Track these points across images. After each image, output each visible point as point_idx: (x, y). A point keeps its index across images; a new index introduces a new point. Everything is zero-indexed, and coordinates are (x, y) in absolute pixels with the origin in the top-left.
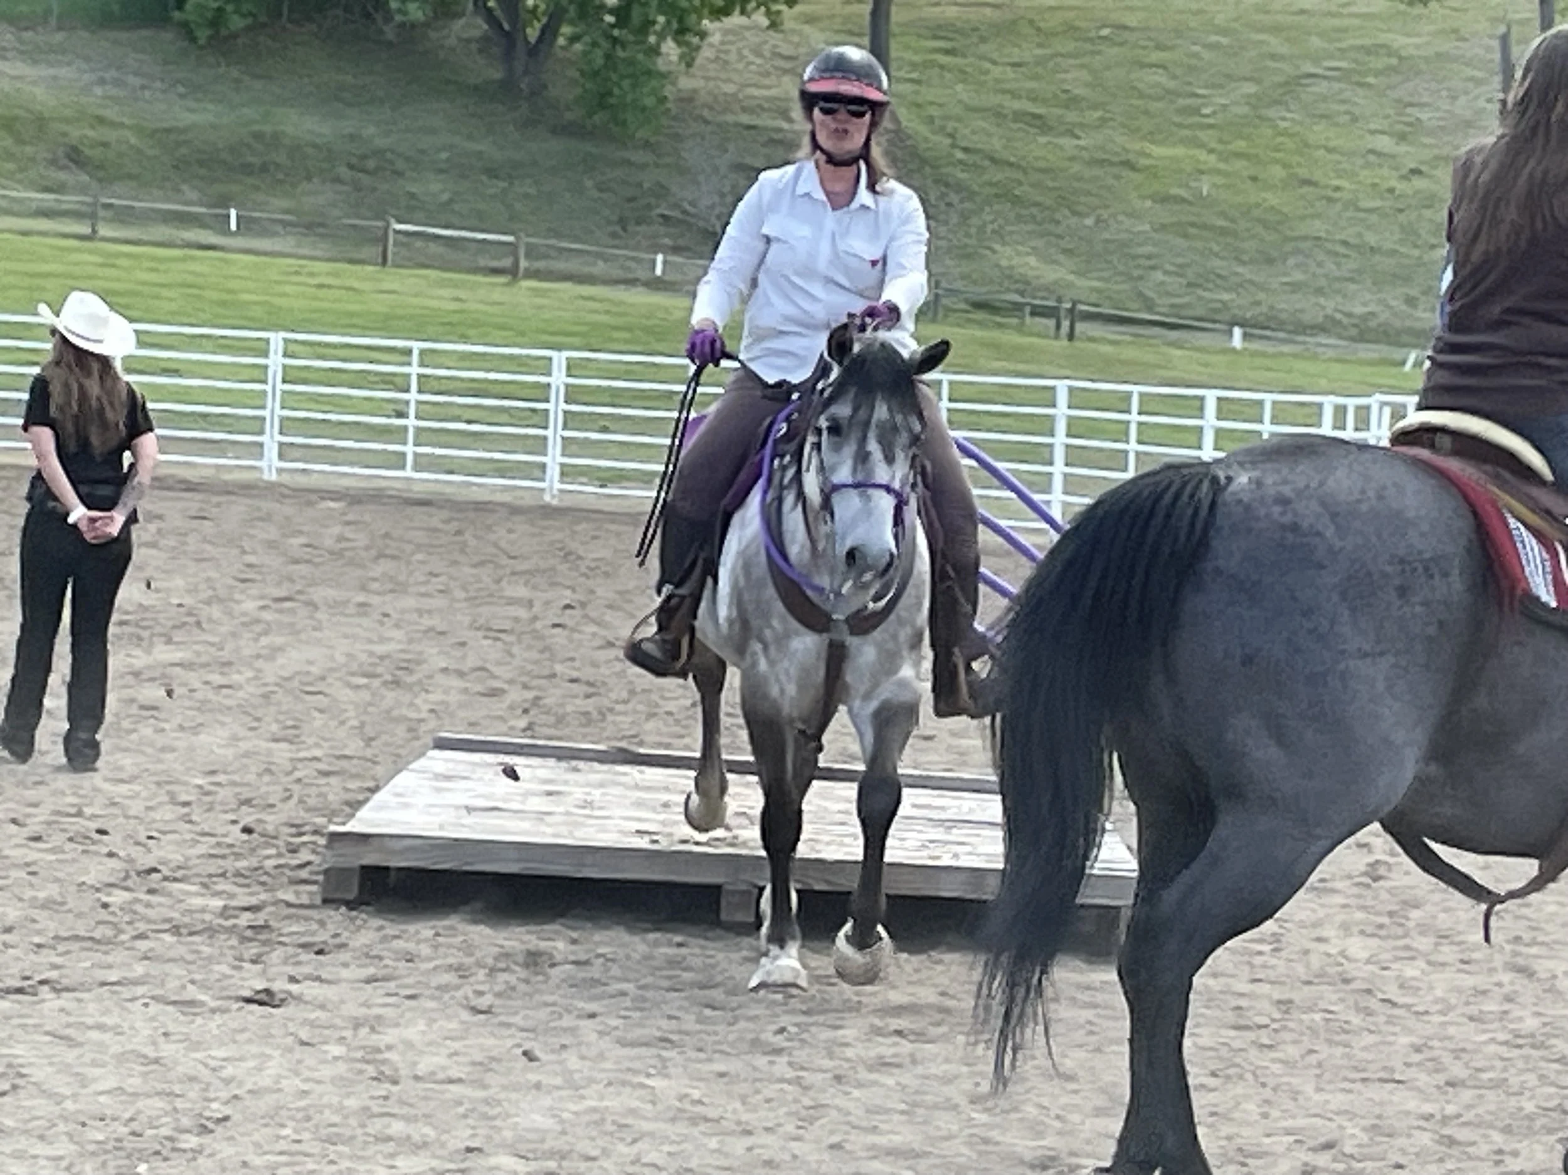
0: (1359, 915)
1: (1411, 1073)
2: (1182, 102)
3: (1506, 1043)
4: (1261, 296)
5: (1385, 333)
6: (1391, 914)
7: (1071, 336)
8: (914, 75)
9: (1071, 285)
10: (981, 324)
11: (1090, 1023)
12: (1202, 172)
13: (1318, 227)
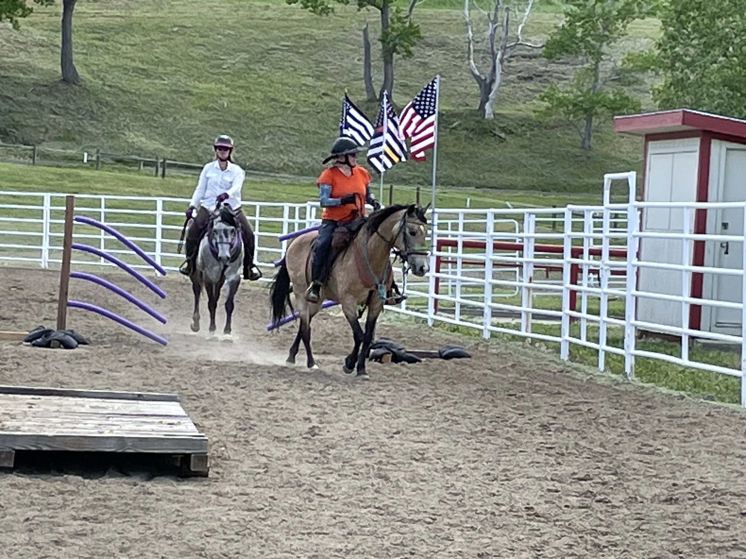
0: (306, 453)
1: (331, 529)
2: (213, 62)
3: (376, 513)
4: (253, 154)
5: (313, 171)
6: (321, 452)
7: (163, 175)
8: (84, 51)
9: (162, 150)
10: (120, 170)
11: (179, 511)
12: (223, 95)
13: (279, 121)
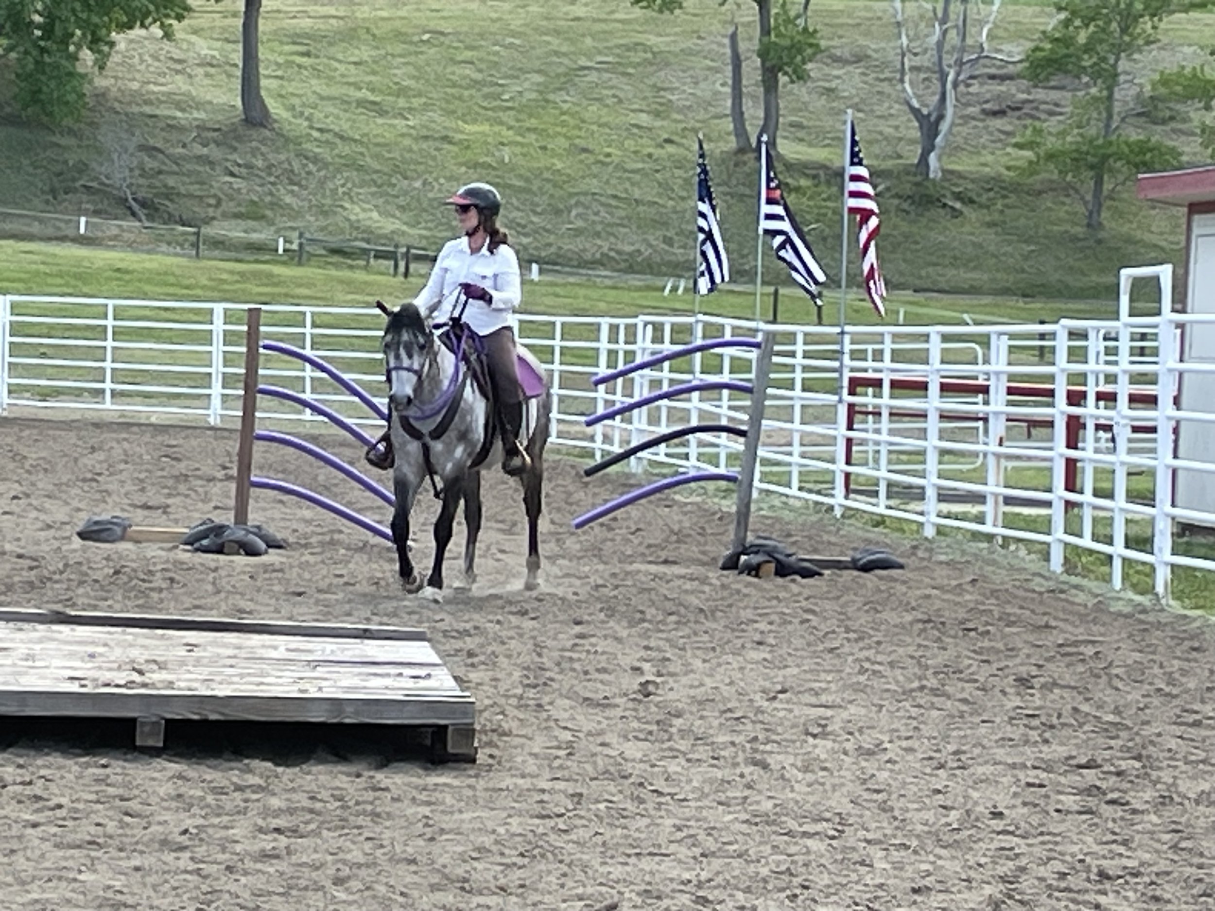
0: (635, 724)
1: (673, 848)
2: (486, 90)
3: (747, 821)
4: (552, 239)
5: (650, 266)
6: (658, 723)
7: (406, 274)
8: (279, 73)
9: (404, 233)
10: (336, 266)
11: (427, 817)
12: (503, 144)
13: (594, 185)
